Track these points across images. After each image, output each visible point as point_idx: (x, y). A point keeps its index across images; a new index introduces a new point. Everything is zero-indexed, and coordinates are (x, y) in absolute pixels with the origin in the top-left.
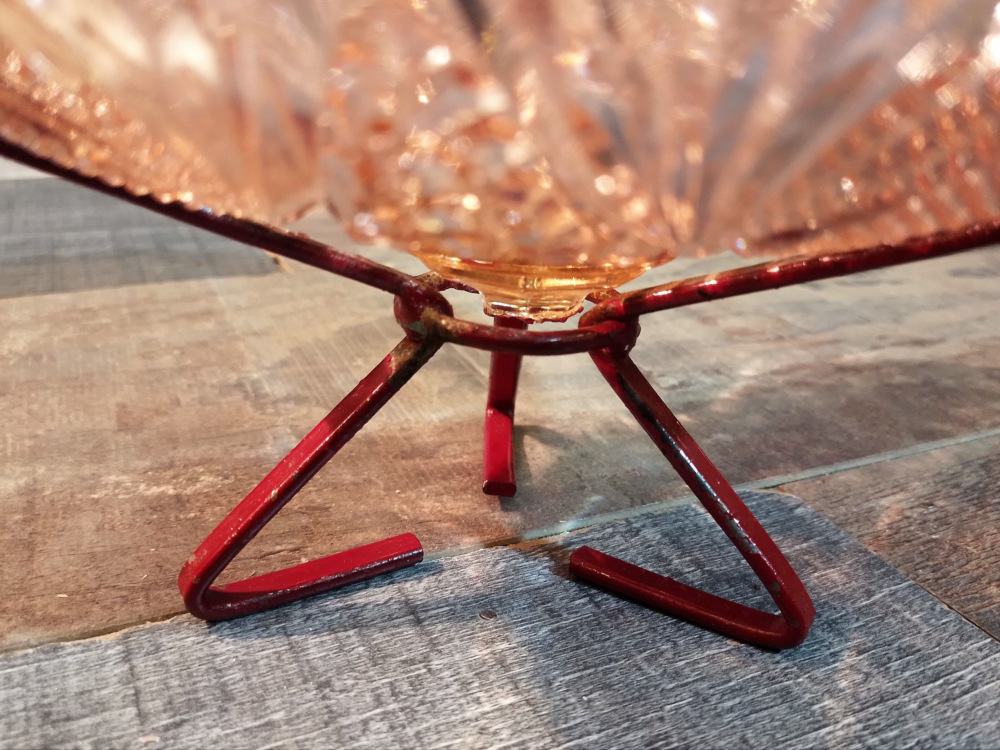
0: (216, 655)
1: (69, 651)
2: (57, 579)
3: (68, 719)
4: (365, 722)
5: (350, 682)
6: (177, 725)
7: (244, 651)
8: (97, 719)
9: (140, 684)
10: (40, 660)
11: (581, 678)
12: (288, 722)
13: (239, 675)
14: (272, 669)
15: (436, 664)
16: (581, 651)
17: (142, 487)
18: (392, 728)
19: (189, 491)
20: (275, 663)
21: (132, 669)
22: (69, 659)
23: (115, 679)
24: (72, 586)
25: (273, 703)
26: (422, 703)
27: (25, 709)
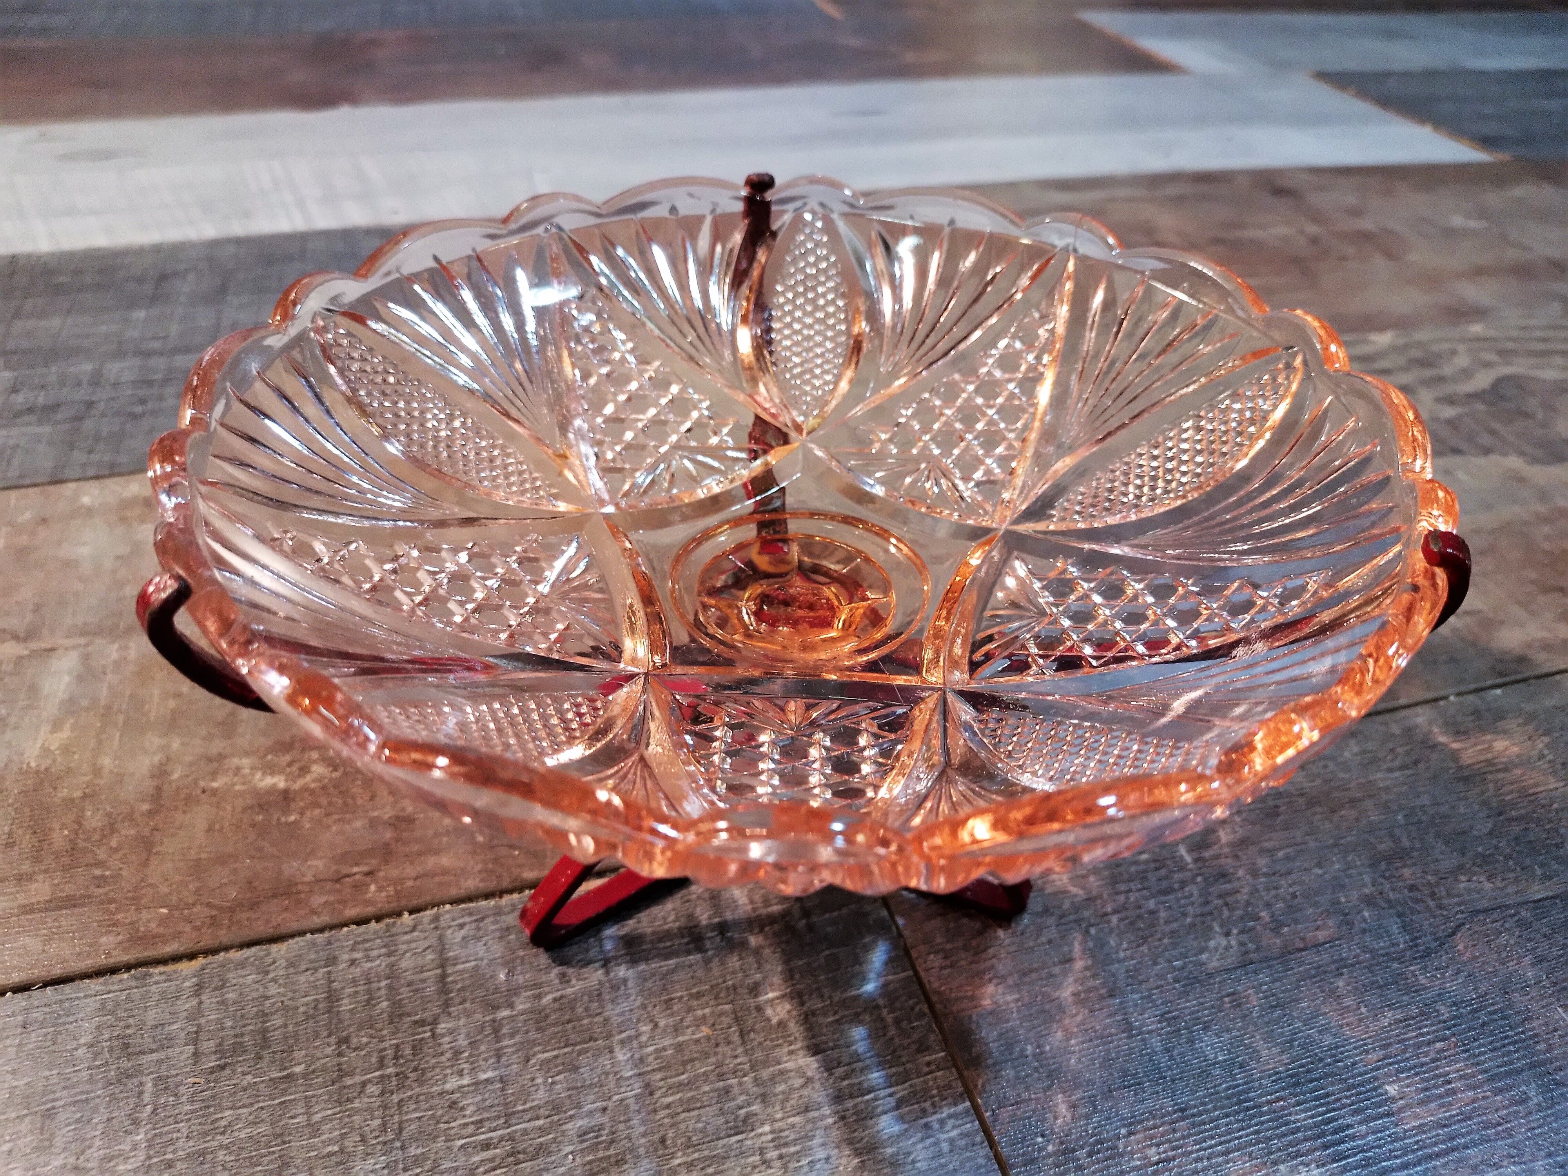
0: (267, 998)
1: (156, 978)
2: (164, 889)
3: (142, 1053)
4: (364, 1084)
5: (365, 1040)
6: (222, 1068)
7: (290, 995)
8: (162, 1055)
9: (203, 1021)
10: (131, 988)
11: (556, 1057)
12: (305, 1076)
13: (279, 1022)
14: (308, 1017)
15: (442, 1027)
16: (569, 1026)
17: (258, 775)
18: (383, 1093)
19: (297, 785)
20: (311, 1011)
21: (200, 1003)
22: (153, 988)
23: (184, 1014)
24: (174, 899)
25: (299, 1055)
26: (415, 1070)
27: (110, 1039)
